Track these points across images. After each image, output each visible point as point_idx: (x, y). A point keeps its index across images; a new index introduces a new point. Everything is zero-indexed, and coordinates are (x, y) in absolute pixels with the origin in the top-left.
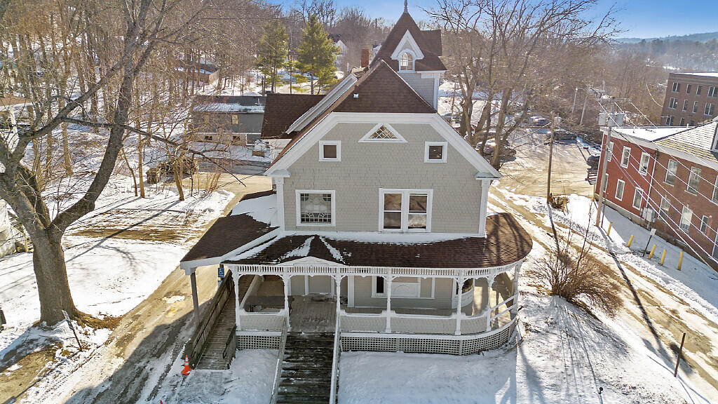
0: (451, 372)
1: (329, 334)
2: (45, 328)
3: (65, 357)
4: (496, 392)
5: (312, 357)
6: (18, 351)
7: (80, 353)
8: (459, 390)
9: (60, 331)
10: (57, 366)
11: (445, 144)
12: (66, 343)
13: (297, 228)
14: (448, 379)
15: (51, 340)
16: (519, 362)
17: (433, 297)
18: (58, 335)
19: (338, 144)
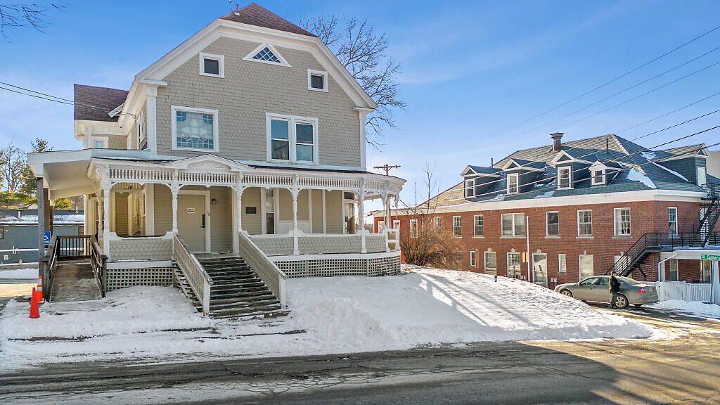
11: (325, 74)
19: (221, 59)
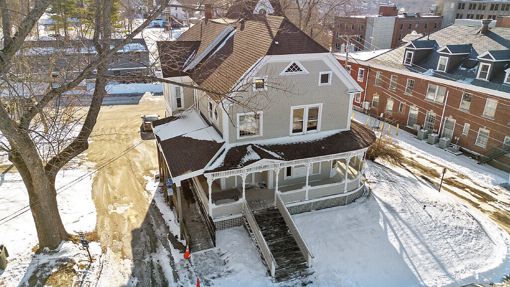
0: (351, 216)
1: (272, 209)
2: (49, 252)
3: (85, 270)
4: (378, 221)
5: (270, 226)
6: (38, 275)
7: (92, 264)
8: (361, 224)
9: (65, 252)
10: (84, 278)
11: (330, 73)
12: (76, 260)
13: (237, 141)
14: (350, 219)
15: (60, 260)
16: (378, 202)
17: (320, 173)
18: (65, 255)
19: (265, 78)
